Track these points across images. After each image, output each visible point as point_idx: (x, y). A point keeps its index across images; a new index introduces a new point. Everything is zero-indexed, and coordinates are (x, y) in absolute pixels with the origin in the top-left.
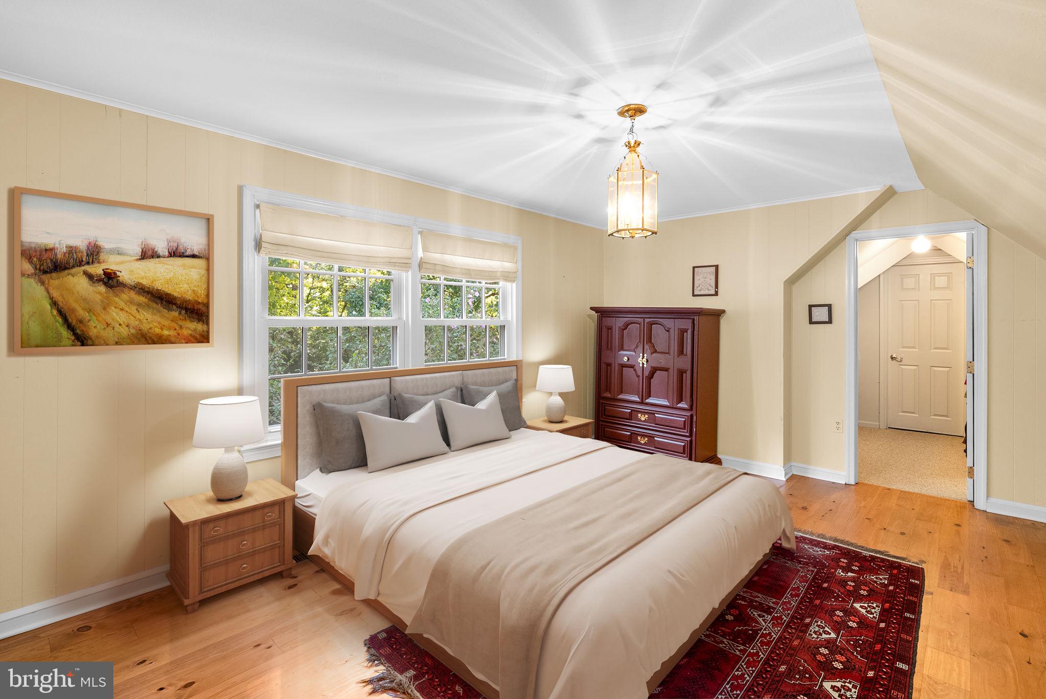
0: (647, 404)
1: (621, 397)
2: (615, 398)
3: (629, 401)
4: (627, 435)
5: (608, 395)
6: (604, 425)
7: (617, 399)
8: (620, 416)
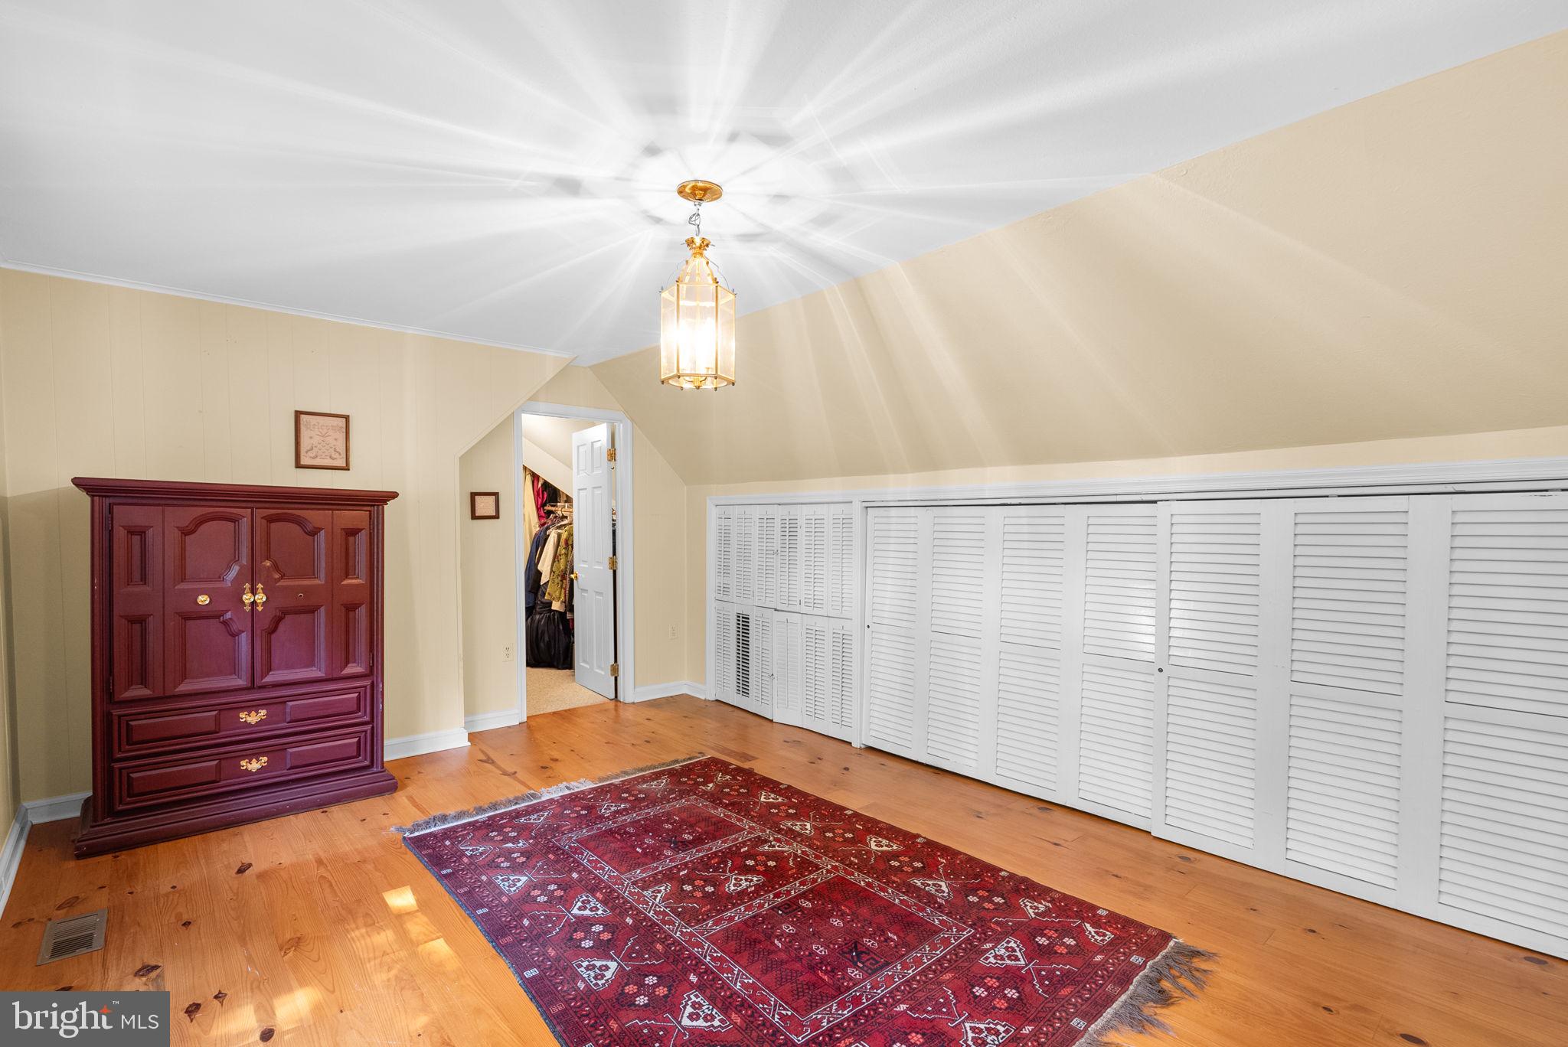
0: (263, 687)
1: (183, 688)
2: (168, 693)
3: (214, 692)
4: (211, 766)
5: (139, 691)
6: (124, 768)
7: (174, 696)
8: (185, 732)
